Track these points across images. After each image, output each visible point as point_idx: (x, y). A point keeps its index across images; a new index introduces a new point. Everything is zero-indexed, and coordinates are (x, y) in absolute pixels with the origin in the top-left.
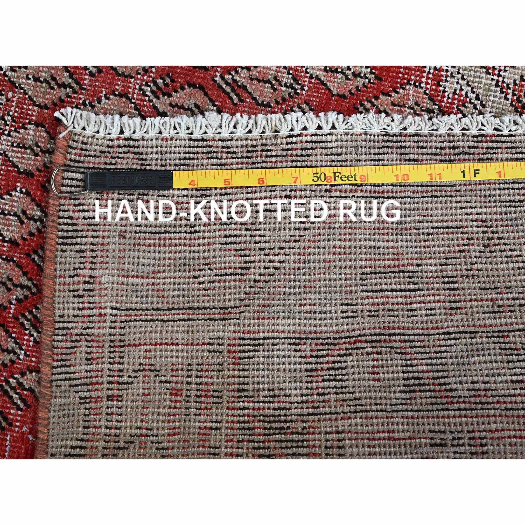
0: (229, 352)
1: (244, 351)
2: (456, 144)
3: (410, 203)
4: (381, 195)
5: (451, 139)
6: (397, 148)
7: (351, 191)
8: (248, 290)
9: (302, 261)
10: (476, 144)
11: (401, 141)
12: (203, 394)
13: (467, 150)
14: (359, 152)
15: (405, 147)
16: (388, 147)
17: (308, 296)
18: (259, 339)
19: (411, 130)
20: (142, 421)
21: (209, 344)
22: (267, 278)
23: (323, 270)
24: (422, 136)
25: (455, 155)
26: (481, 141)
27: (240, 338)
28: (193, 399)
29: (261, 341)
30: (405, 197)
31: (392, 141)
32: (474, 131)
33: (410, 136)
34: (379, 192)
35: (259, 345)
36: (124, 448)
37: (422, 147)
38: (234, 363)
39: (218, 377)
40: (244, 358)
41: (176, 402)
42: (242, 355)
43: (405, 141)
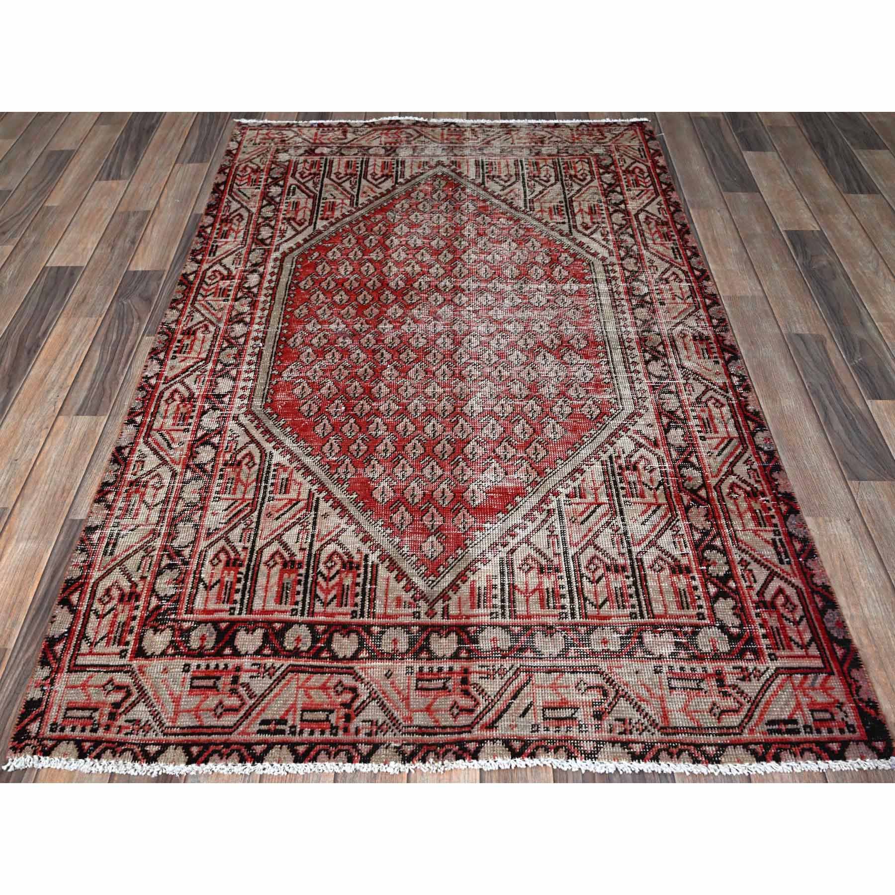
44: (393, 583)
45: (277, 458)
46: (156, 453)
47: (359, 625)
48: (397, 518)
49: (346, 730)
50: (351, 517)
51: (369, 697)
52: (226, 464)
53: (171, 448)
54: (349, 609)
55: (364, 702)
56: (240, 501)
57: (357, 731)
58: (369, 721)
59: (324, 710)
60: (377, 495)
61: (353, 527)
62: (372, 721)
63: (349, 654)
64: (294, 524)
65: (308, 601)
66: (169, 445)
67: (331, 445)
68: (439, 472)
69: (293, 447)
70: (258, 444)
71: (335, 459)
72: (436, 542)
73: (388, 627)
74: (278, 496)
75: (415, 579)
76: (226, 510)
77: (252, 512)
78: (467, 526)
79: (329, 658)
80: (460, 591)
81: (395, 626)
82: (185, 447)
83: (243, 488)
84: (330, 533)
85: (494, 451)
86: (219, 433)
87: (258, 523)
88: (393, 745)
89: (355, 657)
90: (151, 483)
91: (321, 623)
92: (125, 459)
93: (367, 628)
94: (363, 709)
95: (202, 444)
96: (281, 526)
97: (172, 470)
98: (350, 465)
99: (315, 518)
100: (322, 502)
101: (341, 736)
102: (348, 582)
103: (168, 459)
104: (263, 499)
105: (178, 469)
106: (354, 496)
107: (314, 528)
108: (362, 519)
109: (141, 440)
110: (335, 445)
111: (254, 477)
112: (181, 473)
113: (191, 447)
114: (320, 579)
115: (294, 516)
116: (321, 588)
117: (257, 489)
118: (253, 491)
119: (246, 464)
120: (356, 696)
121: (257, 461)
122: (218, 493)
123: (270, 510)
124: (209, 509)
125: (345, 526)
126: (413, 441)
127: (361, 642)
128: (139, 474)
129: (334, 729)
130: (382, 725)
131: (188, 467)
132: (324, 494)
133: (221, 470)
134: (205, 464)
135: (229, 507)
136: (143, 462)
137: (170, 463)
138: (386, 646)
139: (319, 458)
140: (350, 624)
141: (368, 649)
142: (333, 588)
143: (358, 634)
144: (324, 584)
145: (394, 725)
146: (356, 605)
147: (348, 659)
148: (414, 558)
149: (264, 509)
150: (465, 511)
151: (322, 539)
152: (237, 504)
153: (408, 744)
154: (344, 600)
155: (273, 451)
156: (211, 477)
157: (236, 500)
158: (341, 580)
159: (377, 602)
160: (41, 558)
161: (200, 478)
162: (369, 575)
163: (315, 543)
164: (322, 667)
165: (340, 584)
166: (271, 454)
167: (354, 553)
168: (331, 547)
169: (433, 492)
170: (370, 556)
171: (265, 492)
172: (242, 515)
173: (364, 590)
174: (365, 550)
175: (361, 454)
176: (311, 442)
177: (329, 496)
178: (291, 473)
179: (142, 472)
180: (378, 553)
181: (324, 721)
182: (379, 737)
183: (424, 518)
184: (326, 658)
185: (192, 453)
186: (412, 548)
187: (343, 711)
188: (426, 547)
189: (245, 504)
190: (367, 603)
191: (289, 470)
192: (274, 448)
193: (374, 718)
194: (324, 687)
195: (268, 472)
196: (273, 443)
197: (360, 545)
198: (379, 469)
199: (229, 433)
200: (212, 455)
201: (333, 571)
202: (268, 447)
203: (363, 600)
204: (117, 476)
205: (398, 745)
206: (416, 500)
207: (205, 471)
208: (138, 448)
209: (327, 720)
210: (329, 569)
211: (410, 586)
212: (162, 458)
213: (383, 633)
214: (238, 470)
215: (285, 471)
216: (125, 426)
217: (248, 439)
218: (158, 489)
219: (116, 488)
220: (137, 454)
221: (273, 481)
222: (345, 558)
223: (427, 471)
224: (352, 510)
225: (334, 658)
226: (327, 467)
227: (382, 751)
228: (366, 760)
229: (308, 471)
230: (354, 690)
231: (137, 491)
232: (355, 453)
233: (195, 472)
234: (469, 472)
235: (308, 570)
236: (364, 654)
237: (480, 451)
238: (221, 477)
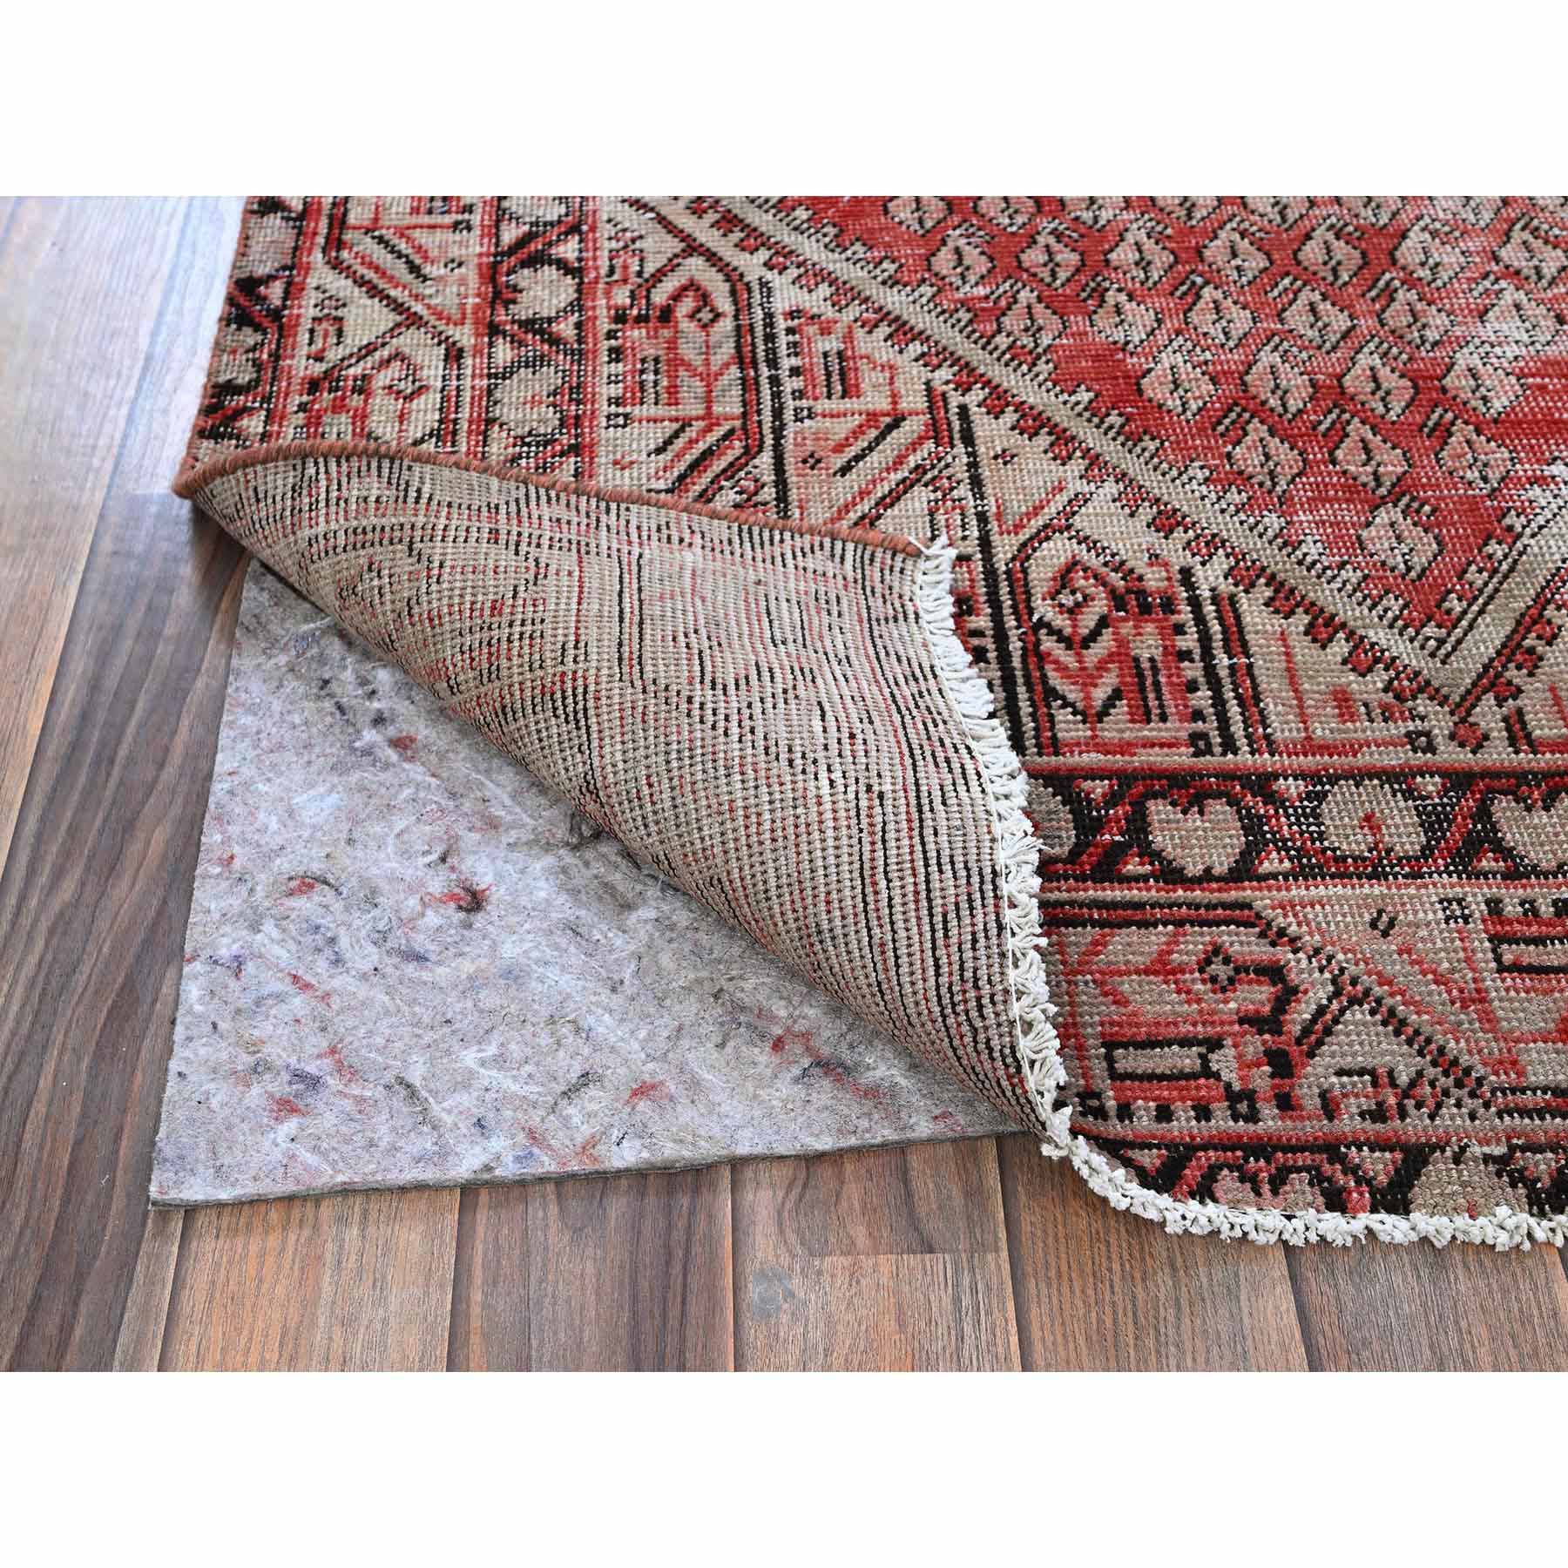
0: (563, 674)
1: (564, 698)
2: (988, 1010)
3: (859, 942)
4: (868, 881)
5: (998, 998)
6: (969, 895)
7: (871, 825)
8: (674, 688)
9: (730, 763)
10: (996, 1055)
11: (983, 898)
12: (494, 649)
13: (982, 1037)
14: (954, 832)
15: (971, 908)
16: (969, 877)
17: (666, 785)
18: (587, 719)
19: (1009, 916)
20: (453, 567)
21: (577, 642)
22: (696, 712)
23: (714, 801)
24: (999, 935)
25: (967, 1012)
26: (1007, 1066)
27: (586, 687)
28: (486, 635)
29: (582, 723)
30: (869, 929)
31: (982, 882)
32: (1025, 1045)
33: (997, 915)
34: (873, 876)
35: (577, 721)
36: (411, 549)
37: (975, 941)
38: (544, 686)
39: (521, 666)
40: (554, 701)
41: (482, 610)
42: (558, 695)
43: (984, 906)
44: (1304, 650)
45: (786, 295)
46: (373, 291)
47: (1228, 776)
48: (1247, 456)
49: (1286, 1103)
50: (1094, 460)
51: (1337, 994)
52: (620, 317)
53: (425, 279)
54: (1175, 728)
55: (1321, 1011)
56: (698, 425)
57: (1329, 1107)
58: (1361, 1072)
59: (1185, 1042)
60: (1155, 388)
61: (1111, 488)
62: (1372, 1073)
63: (1222, 864)
64: (906, 485)
65: (1025, 708)
66: (414, 269)
67: (957, 251)
68: (1341, 322)
69: (834, 263)
70: (712, 257)
71: (981, 291)
72: (1405, 525)
73: (1334, 779)
74: (823, 405)
75: (1379, 636)
76: (659, 451)
77: (750, 453)
78: (1494, 475)
79: (1153, 874)
80: (1544, 669)
81: (1359, 776)
82: (471, 273)
83: (698, 384)
84: (1037, 510)
85: (1497, 259)
86: (575, 229)
87: (781, 483)
88: (1477, 1150)
89: (1243, 871)
90: (382, 379)
91: (1093, 774)
92: (276, 315)
93: (1262, 784)
94: (1328, 1031)
95: (525, 264)
96: (863, 494)
97: (441, 339)
98: (1039, 309)
99: (973, 465)
100: (978, 416)
101: (1271, 1122)
102: (1148, 645)
103: (418, 308)
104: (778, 413)
105: (464, 336)
106: (1084, 396)
107: (979, 494)
108: (1132, 465)
109: (318, 257)
110: (972, 255)
111: (728, 349)
112: (477, 351)
113: (490, 274)
114: (1048, 644)
115: (899, 461)
116: (1062, 668)
117: (749, 386)
118: (736, 391)
119: (692, 316)
120: (1288, 995)
121: (725, 305)
122: (618, 402)
123: (810, 446)
124: (601, 450)
125: (1084, 487)
126: (1222, 234)
127: (1252, 825)
128: (333, 355)
129: (1242, 1101)
130: (1413, 1084)
131: (494, 330)
132: (977, 395)
133: (611, 335)
134: (550, 320)
135: (668, 442)
136: (340, 320)
137: (433, 320)
138: (1348, 839)
139: (927, 290)
140: (1195, 774)
141: (1282, 846)
142: (1102, 666)
143: (1233, 802)
144: (1068, 658)
145: (1459, 1084)
146: (1198, 715)
147: (1218, 879)
148: (1348, 573)
149: (789, 444)
150: (1466, 430)
151: (1018, 527)
152: (691, 432)
153: (1537, 1149)
154: (1153, 703)
155: (769, 276)
156: (580, 356)
157: (686, 424)
158: (1122, 643)
159: (1269, 705)
160: (45, 610)
161: (541, 360)
162: (1216, 628)
163: (995, 538)
164: (1139, 906)
165: (1122, 655)
166: (763, 284)
167: (1140, 564)
168: (1057, 551)
169: (1340, 377)
170: (1199, 572)
171: (777, 396)
172: (719, 465)
173: (1210, 671)
174: (1175, 551)
175: (1063, 275)
176: (888, 246)
177: (998, 401)
178: (849, 337)
179: (341, 352)
180: (1220, 563)
181: (1194, 1076)
182: (1416, 1126)
183: (1339, 454)
184: (1145, 878)
185: (499, 294)
186: (1329, 545)
187: (1255, 1045)
188: (1378, 537)
189: (720, 432)
190: (1234, 710)
191: (840, 329)
192: (768, 265)
193: (1381, 1063)
194: (1162, 968)
195: (770, 338)
196: (763, 255)
197: (1153, 538)
198: (1140, 319)
199: (606, 230)
200: (566, 290)
201: (1088, 620)
202: (752, 265)
203: (1219, 702)
204: (258, 365)
205: (1499, 1150)
206: (1294, 405)
207: (555, 340)
208: (312, 281)
209: (1207, 1072)
210: (1073, 611)
211: (1363, 658)
212: (398, 307)
213: (1321, 797)
214: (666, 333)
215: (825, 331)
216: (253, 220)
217: (676, 246)
218: (410, 398)
219: (267, 399)
220: (311, 297)
221: (794, 361)
222: (1115, 579)
223: (1297, 318)
224: (1090, 436)
225: (1171, 875)
226: (965, 316)
227: (1439, 1168)
228: (1395, 1199)
229: (902, 332)
230: (1273, 973)
231: (338, 407)
232: (1045, 274)
233: (521, 343)
234: (1437, 322)
235: (997, 618)
236: (1272, 863)
237: (1450, 258)
238: (616, 354)
